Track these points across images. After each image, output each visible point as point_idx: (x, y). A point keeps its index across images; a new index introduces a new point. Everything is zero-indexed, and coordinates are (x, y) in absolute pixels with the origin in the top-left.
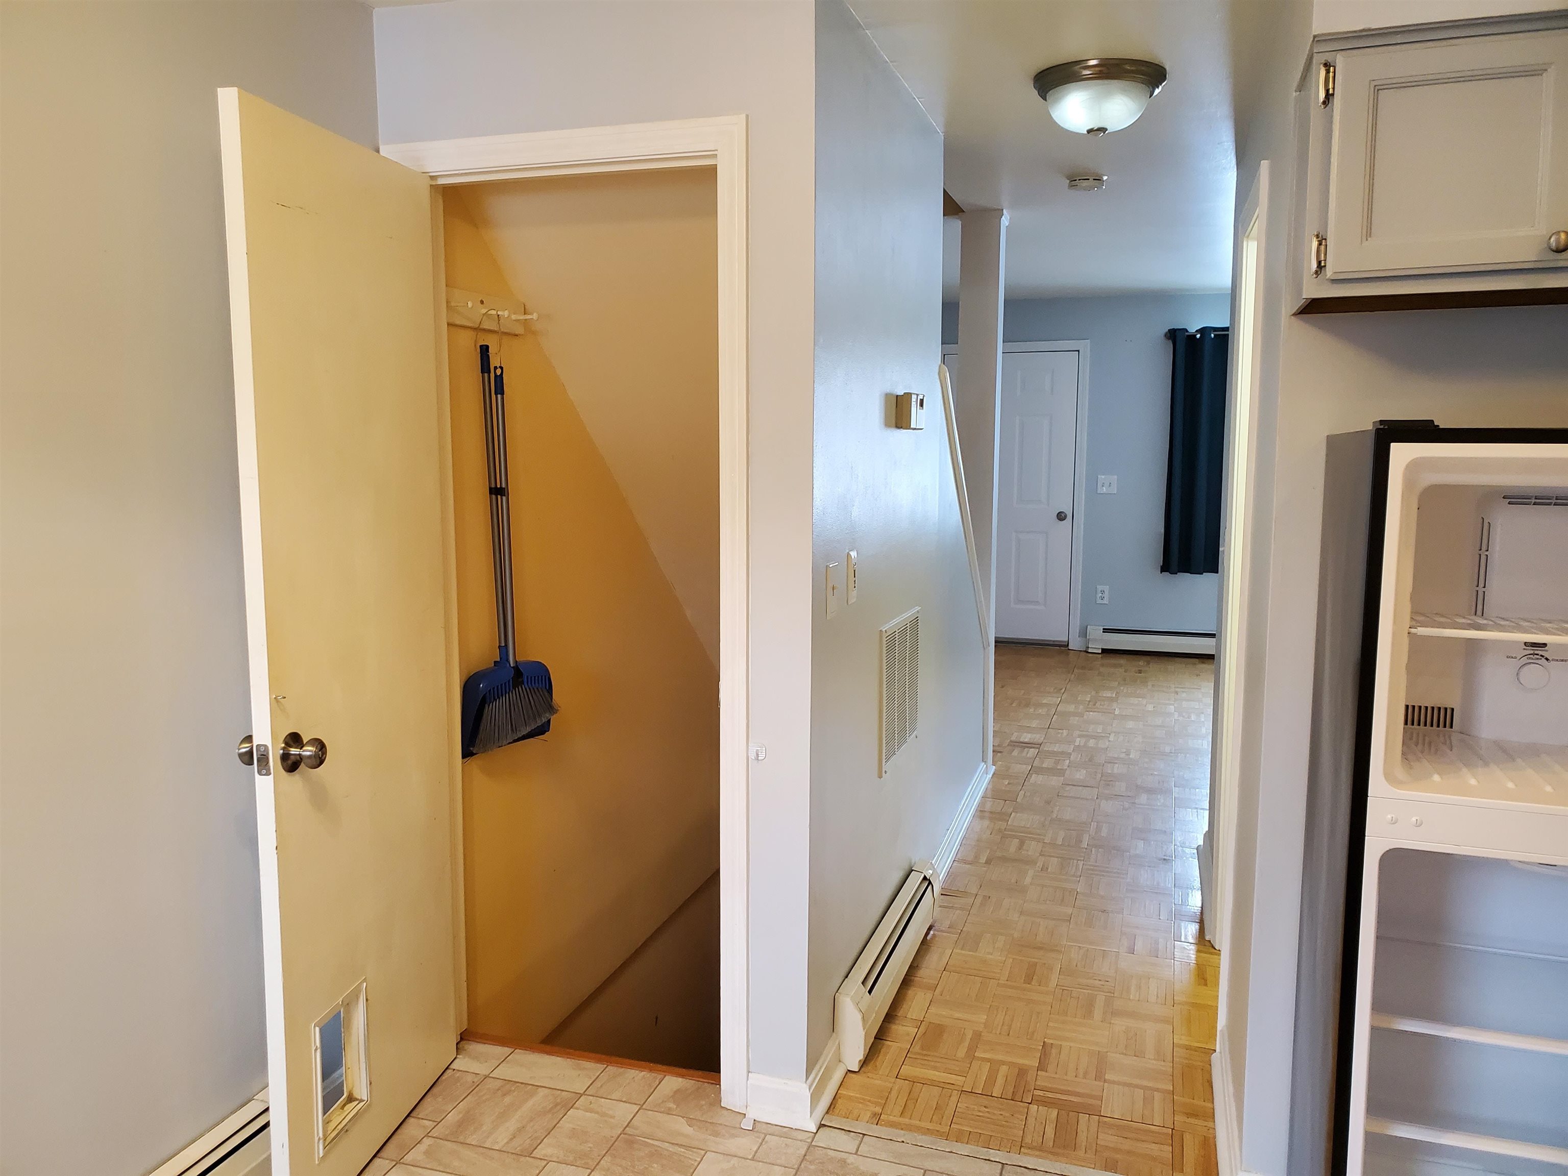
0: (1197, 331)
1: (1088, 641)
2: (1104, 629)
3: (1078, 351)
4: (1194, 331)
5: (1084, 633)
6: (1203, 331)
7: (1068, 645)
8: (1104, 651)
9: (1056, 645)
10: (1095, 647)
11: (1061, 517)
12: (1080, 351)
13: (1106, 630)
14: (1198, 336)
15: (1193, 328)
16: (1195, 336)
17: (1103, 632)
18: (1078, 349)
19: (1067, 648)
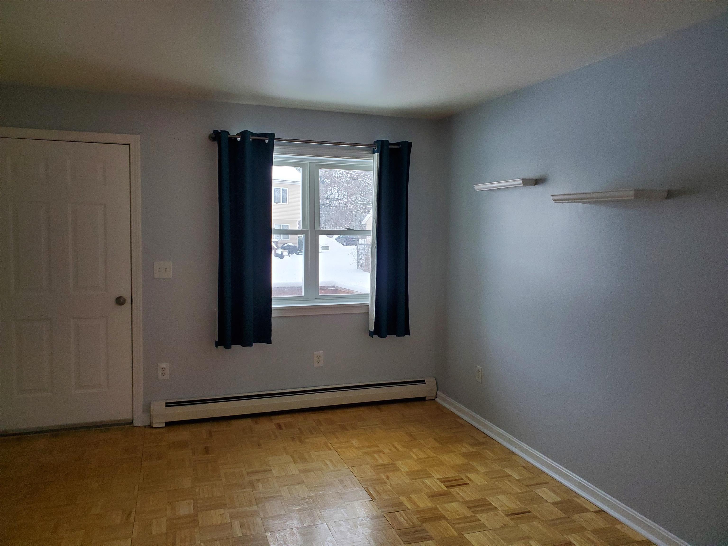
0: (237, 135)
1: (151, 417)
2: (166, 403)
3: (129, 145)
4: (235, 135)
5: (147, 409)
6: (244, 134)
7: (133, 422)
8: (168, 424)
9: (122, 424)
10: (159, 422)
11: (120, 301)
12: (131, 145)
13: (168, 405)
14: (239, 139)
15: (234, 131)
16: (236, 139)
17: (166, 406)
18: (129, 143)
19: (132, 425)
